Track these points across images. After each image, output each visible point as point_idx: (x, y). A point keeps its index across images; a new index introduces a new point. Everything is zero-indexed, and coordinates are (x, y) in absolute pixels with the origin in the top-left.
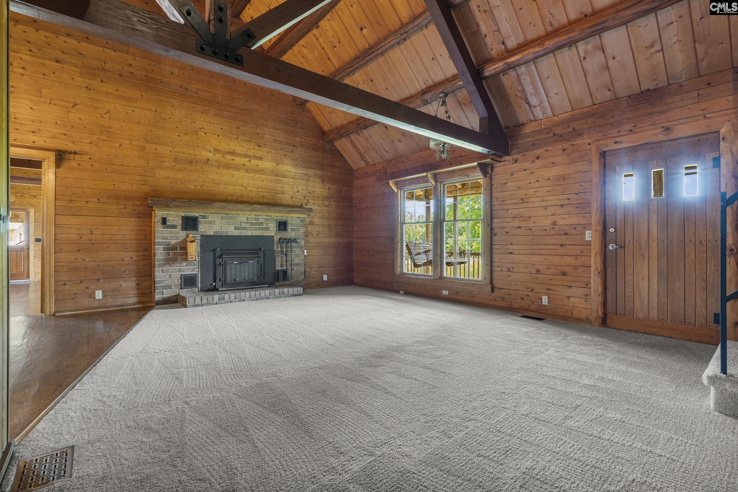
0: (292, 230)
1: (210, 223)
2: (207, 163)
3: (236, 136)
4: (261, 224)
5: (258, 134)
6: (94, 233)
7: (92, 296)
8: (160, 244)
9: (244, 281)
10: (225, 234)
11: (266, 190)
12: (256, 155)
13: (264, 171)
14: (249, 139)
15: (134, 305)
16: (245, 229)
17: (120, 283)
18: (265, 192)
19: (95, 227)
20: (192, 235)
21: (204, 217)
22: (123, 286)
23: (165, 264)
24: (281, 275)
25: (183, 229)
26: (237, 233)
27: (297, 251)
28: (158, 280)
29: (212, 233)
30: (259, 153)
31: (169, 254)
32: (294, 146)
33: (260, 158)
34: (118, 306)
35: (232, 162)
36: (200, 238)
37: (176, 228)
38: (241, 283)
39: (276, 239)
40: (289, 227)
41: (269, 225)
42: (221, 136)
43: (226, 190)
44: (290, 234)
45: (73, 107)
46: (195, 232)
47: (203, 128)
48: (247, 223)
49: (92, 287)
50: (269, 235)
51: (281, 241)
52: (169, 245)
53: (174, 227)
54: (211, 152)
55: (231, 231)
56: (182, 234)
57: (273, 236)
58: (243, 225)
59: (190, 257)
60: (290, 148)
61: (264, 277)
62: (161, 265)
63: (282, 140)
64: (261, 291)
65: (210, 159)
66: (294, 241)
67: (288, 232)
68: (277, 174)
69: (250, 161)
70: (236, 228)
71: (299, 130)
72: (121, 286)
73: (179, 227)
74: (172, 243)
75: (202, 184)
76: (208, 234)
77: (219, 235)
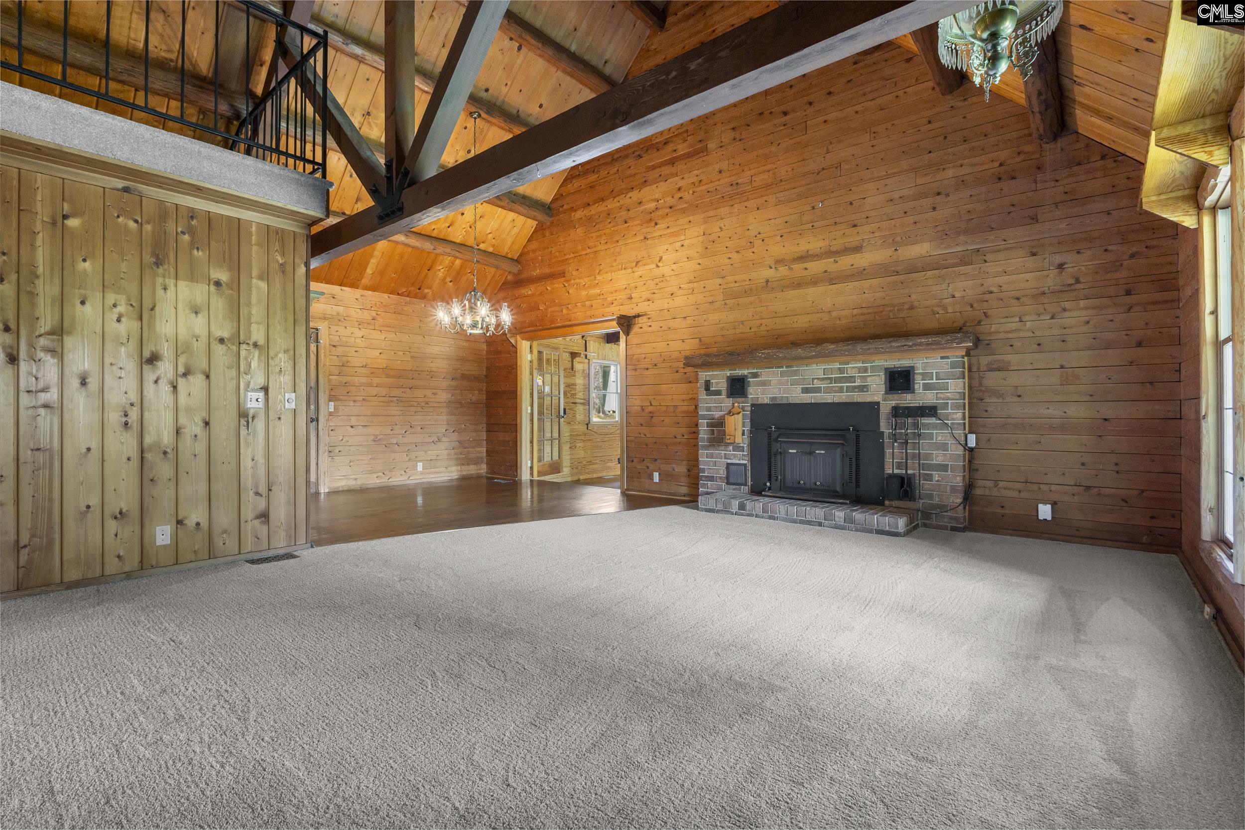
0: (927, 387)
1: (764, 384)
2: (767, 287)
3: (811, 225)
4: (851, 379)
5: (851, 204)
6: (653, 404)
7: (651, 477)
8: (704, 417)
9: (814, 487)
10: (784, 402)
11: (870, 310)
12: (847, 245)
13: (866, 271)
14: (833, 221)
15: (684, 496)
16: (817, 390)
17: (674, 466)
18: (868, 314)
19: (653, 397)
20: (739, 402)
21: (755, 375)
22: (676, 470)
23: (710, 446)
24: (895, 485)
25: (728, 397)
26: (808, 398)
27: (940, 436)
28: (702, 467)
29: (767, 401)
30: (854, 239)
31: (713, 432)
32: (938, 194)
33: (858, 249)
34: (670, 494)
35: (806, 273)
36: (749, 409)
37: (720, 395)
38: (811, 489)
39: (885, 409)
40: (919, 383)
41: (869, 379)
42: (785, 235)
43: (795, 325)
44: (921, 396)
45: (636, 266)
46: (743, 399)
47: (759, 233)
48: (823, 379)
49: (652, 467)
50: (868, 400)
51: (897, 412)
52: (713, 419)
53: (718, 393)
54: (771, 268)
55: (797, 396)
56: (728, 403)
57: (878, 404)
58: (817, 384)
59: (728, 437)
60: (927, 202)
61: (857, 486)
62: (706, 448)
63: (905, 193)
64: (808, 509)
65: (770, 280)
66: (931, 411)
67: (913, 392)
68: (894, 271)
69: (836, 262)
70: (805, 391)
71: (950, 151)
72: (674, 470)
73: (724, 393)
74: (717, 416)
75: (759, 322)
76: (760, 402)
77: (776, 402)
